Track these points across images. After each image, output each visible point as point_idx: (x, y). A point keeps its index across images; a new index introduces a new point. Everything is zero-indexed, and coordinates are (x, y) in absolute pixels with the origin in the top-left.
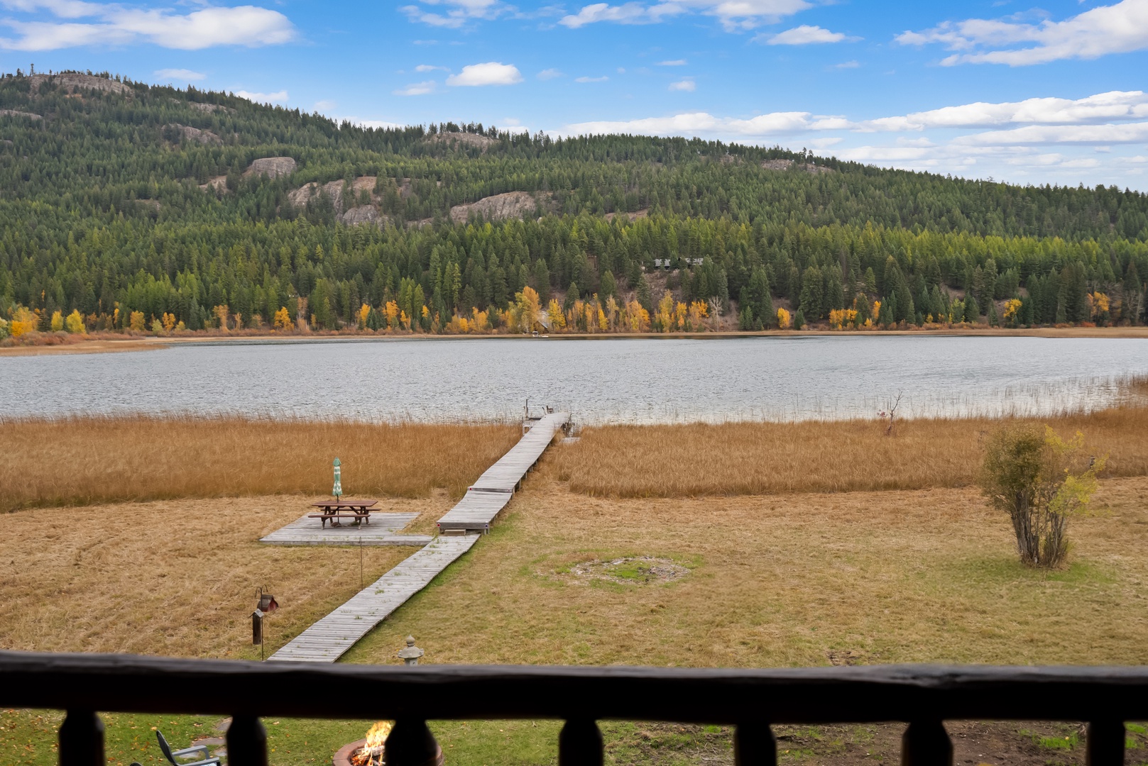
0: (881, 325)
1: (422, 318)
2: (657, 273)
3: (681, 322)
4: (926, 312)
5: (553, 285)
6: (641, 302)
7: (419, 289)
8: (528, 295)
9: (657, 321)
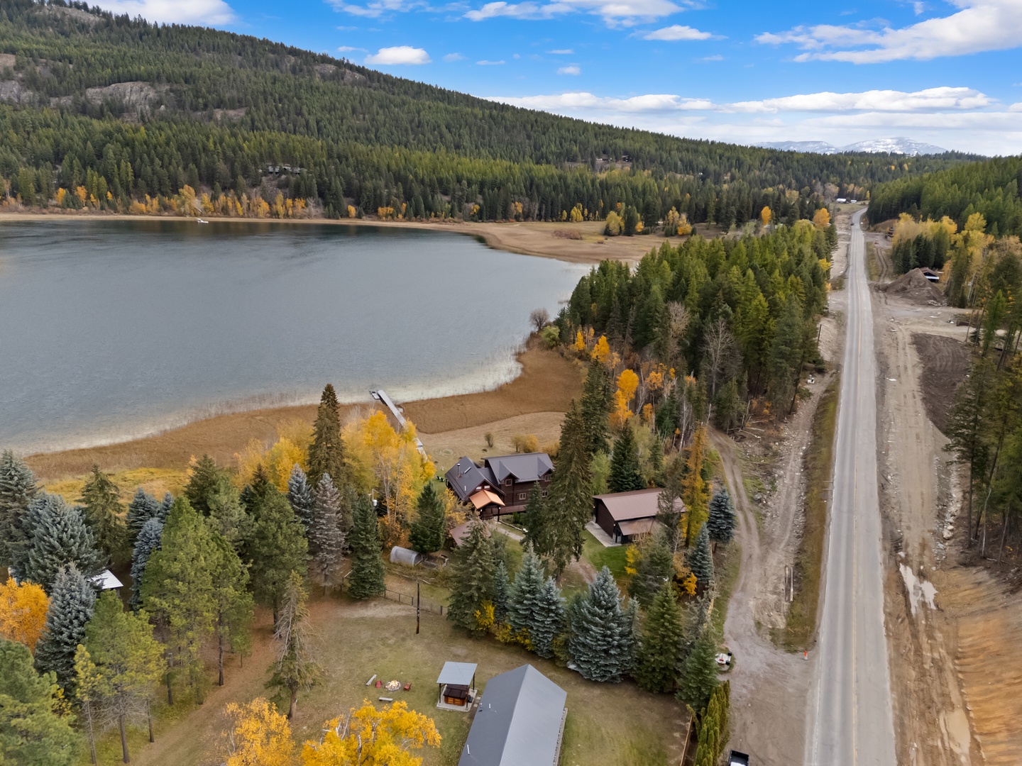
0: (407, 218)
1: (108, 201)
2: (270, 176)
3: (290, 212)
4: (431, 210)
5: (200, 180)
6: (263, 198)
7: (103, 180)
8: (187, 190)
9: (274, 211)
